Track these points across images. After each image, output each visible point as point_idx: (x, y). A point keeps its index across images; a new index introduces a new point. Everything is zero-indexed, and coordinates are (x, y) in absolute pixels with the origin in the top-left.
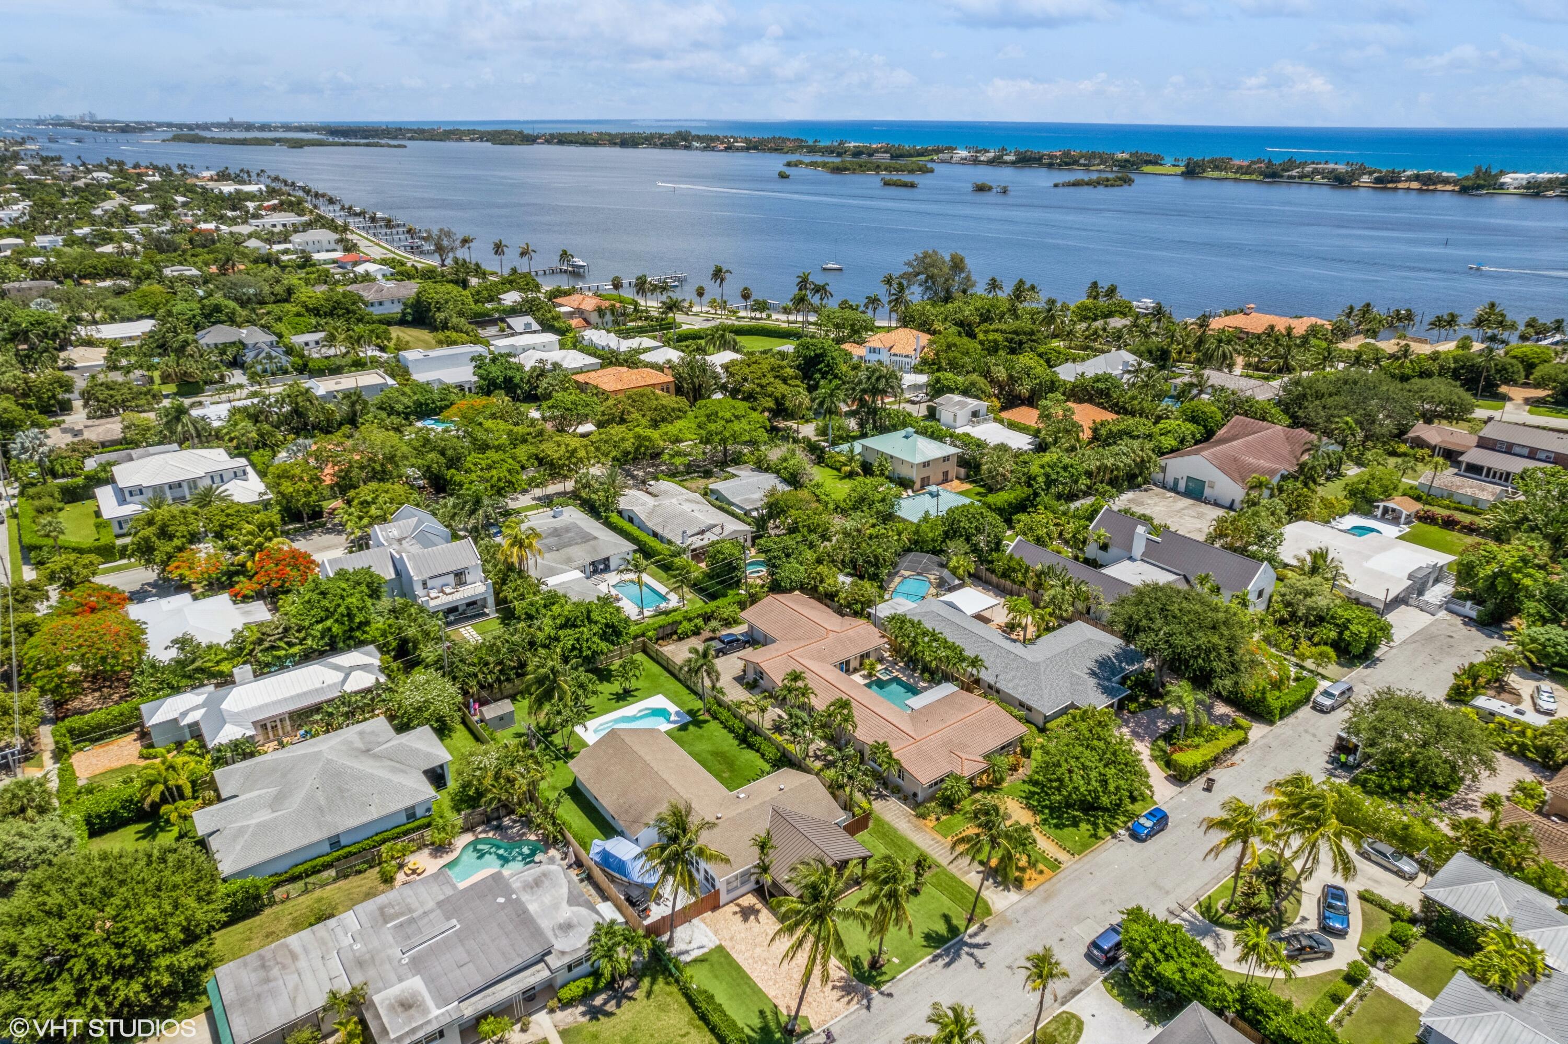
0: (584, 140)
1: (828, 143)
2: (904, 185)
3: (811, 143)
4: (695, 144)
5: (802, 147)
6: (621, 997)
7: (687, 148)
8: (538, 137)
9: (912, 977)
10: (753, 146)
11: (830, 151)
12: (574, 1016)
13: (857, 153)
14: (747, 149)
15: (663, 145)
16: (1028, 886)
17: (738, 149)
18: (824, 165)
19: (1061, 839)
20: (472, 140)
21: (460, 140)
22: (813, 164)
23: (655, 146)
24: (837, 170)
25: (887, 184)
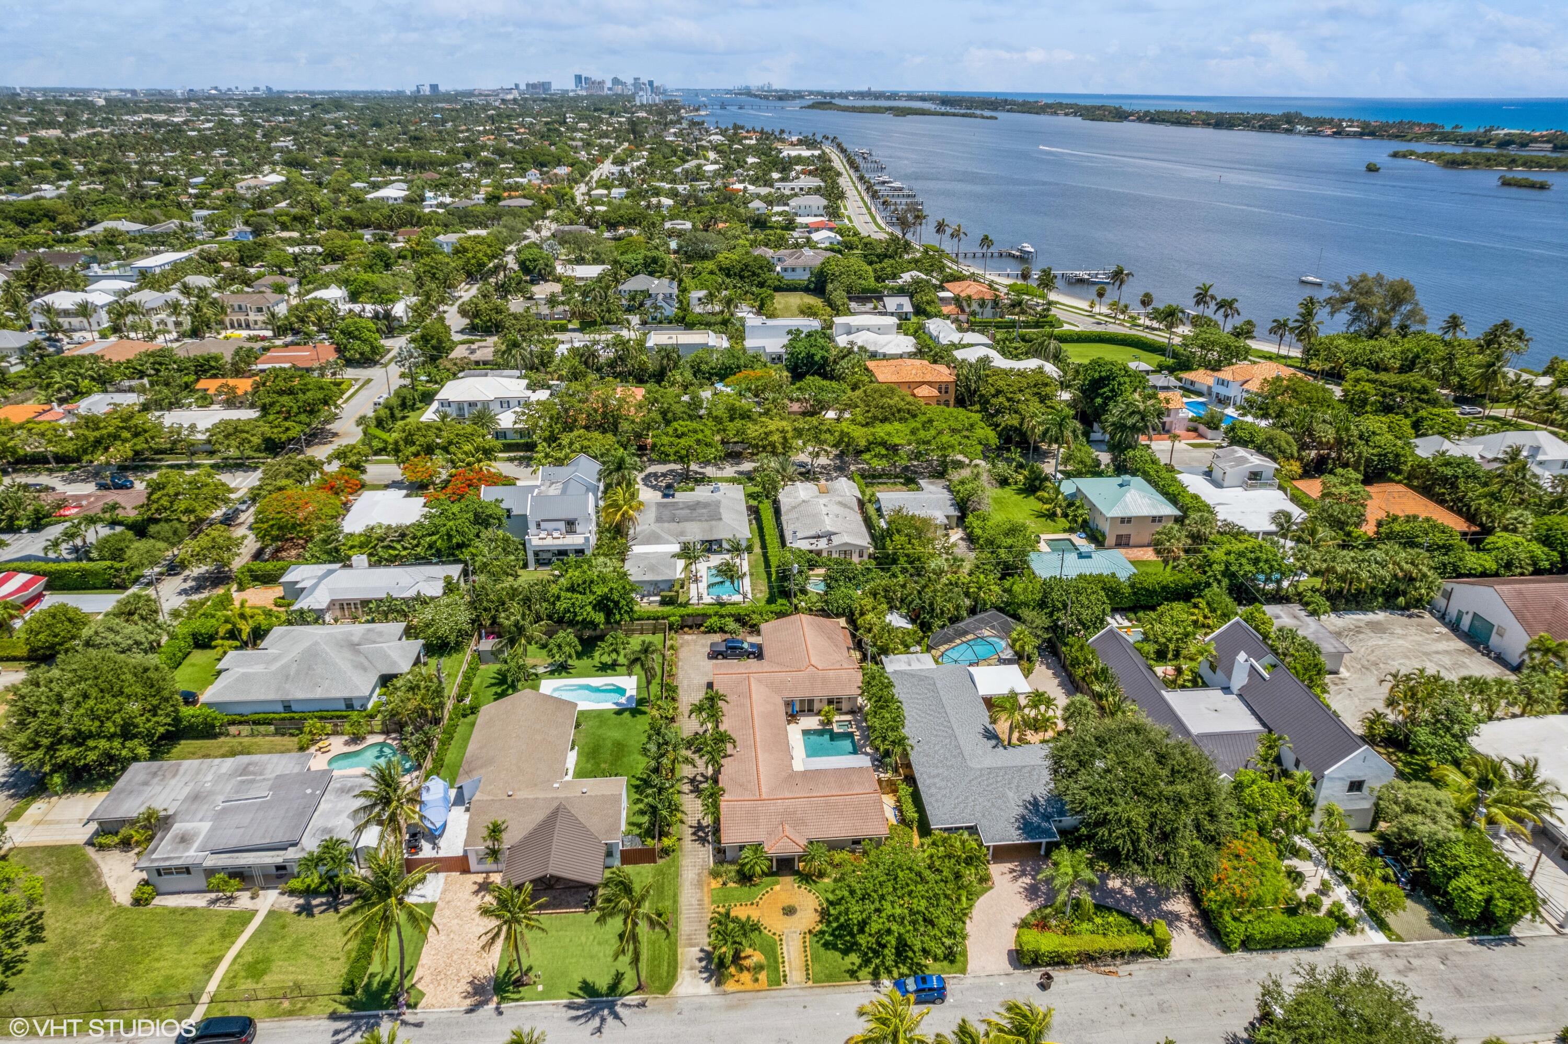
0: (1180, 119)
1: (1473, 130)
2: (1532, 186)
3: (1448, 129)
4: (1299, 128)
5: (1432, 134)
6: (334, 906)
7: (1288, 131)
8: (1132, 114)
9: (536, 1010)
10: (1368, 132)
11: (1469, 139)
12: (290, 903)
13: (1504, 143)
14: (1361, 135)
15: (1262, 128)
16: (730, 986)
17: (1348, 135)
18: (1439, 157)
19: (816, 958)
20: (1066, 114)
21: (1056, 114)
22: (1427, 156)
23: (1253, 128)
24: (1453, 163)
25: (1506, 183)
